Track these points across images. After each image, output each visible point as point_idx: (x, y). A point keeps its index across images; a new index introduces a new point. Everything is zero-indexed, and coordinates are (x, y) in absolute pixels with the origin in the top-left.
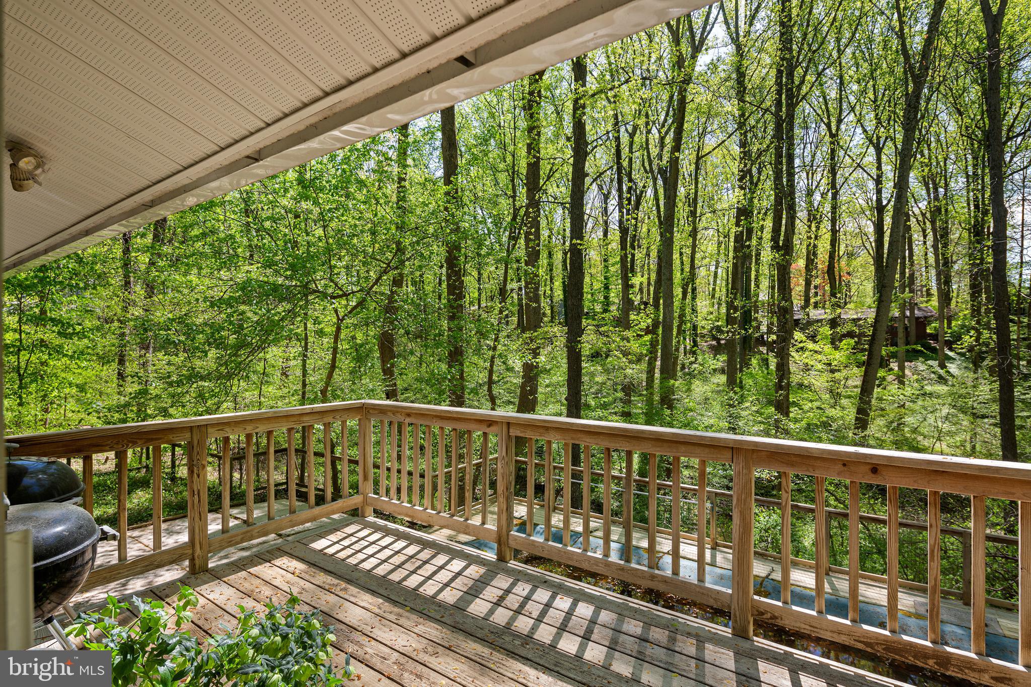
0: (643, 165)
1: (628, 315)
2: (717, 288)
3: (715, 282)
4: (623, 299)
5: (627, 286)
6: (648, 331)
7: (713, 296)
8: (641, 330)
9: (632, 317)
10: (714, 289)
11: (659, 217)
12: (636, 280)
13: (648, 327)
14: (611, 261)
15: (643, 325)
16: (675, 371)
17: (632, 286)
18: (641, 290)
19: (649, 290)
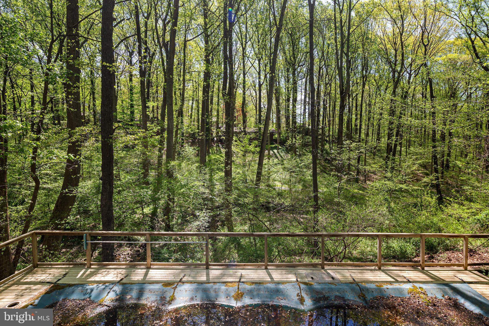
0: (154, 40)
1: (146, 124)
2: (193, 114)
3: (192, 110)
4: (143, 114)
5: (145, 107)
6: (158, 133)
7: (191, 118)
8: (154, 132)
9: (148, 125)
10: (191, 114)
11: (164, 69)
12: (151, 104)
13: (158, 131)
14: (135, 91)
15: (155, 130)
16: (174, 155)
17: (148, 107)
18: (153, 111)
19: (157, 111)
